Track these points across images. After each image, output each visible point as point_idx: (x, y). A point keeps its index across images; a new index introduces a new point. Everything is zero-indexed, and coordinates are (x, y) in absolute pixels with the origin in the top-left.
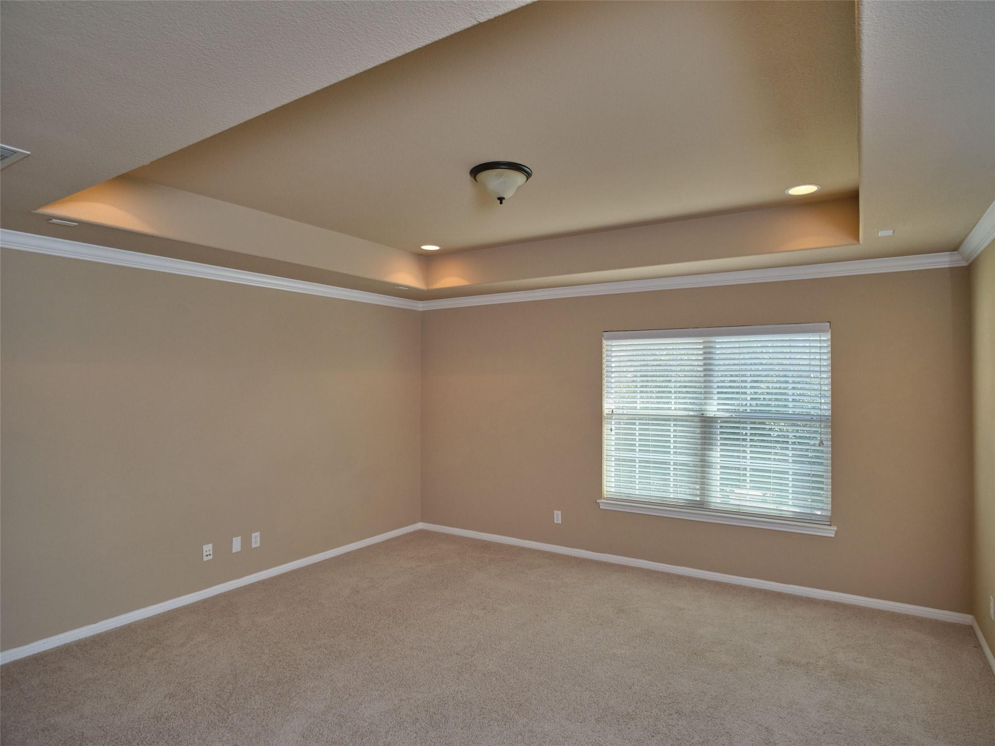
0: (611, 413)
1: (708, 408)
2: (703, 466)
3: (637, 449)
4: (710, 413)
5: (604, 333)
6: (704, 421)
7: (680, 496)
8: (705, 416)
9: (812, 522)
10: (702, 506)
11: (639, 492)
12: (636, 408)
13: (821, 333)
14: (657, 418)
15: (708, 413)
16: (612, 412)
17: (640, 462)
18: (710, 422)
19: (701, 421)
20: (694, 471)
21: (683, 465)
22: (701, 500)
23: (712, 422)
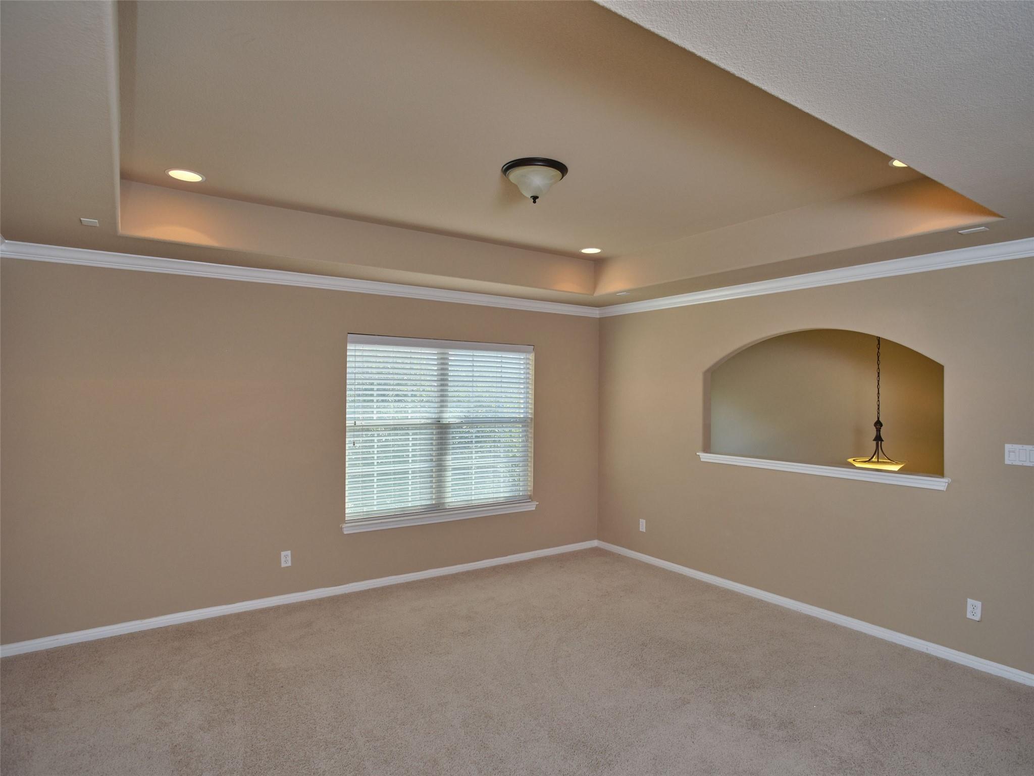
0: (353, 425)
1: (445, 415)
2: (440, 471)
3: (375, 462)
4: (446, 420)
5: (349, 335)
6: (441, 428)
7: (418, 503)
8: (441, 422)
9: (521, 502)
10: (439, 508)
11: (377, 508)
12: (371, 419)
13: (527, 354)
14: (395, 428)
15: (443, 420)
16: (355, 424)
17: (379, 475)
18: (445, 428)
19: (438, 428)
20: (426, 477)
21: (421, 472)
22: (436, 503)
23: (446, 428)
